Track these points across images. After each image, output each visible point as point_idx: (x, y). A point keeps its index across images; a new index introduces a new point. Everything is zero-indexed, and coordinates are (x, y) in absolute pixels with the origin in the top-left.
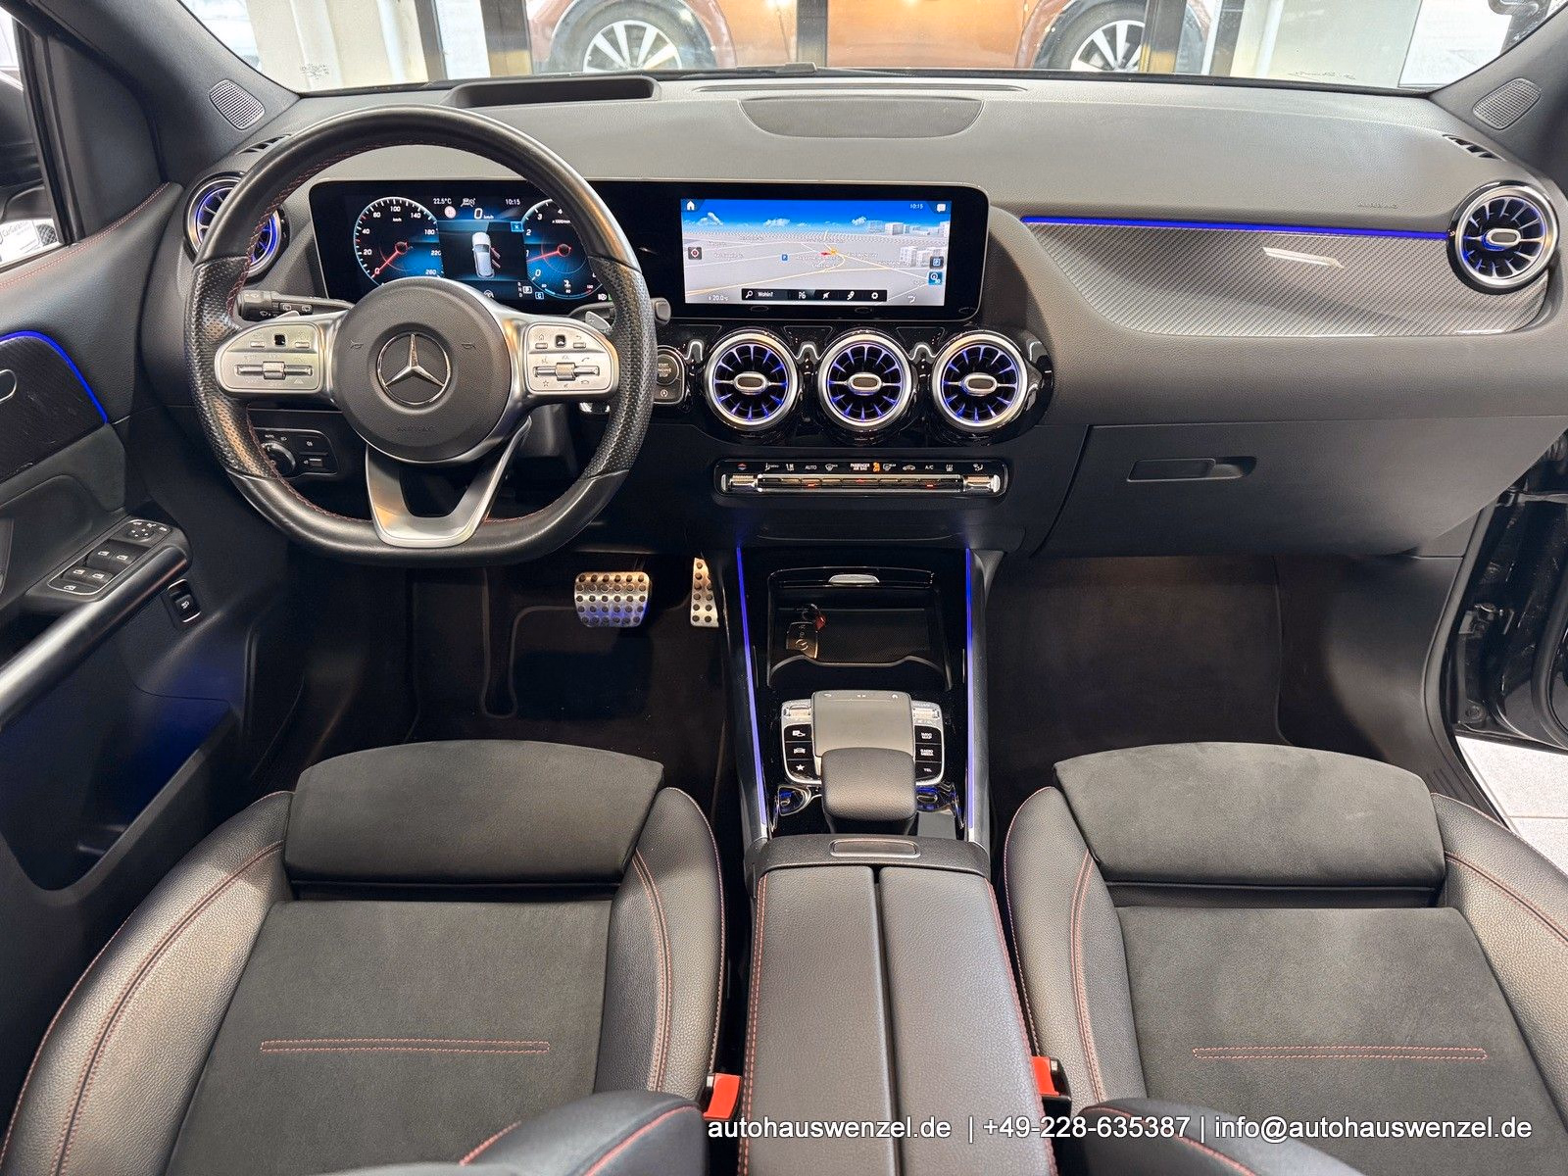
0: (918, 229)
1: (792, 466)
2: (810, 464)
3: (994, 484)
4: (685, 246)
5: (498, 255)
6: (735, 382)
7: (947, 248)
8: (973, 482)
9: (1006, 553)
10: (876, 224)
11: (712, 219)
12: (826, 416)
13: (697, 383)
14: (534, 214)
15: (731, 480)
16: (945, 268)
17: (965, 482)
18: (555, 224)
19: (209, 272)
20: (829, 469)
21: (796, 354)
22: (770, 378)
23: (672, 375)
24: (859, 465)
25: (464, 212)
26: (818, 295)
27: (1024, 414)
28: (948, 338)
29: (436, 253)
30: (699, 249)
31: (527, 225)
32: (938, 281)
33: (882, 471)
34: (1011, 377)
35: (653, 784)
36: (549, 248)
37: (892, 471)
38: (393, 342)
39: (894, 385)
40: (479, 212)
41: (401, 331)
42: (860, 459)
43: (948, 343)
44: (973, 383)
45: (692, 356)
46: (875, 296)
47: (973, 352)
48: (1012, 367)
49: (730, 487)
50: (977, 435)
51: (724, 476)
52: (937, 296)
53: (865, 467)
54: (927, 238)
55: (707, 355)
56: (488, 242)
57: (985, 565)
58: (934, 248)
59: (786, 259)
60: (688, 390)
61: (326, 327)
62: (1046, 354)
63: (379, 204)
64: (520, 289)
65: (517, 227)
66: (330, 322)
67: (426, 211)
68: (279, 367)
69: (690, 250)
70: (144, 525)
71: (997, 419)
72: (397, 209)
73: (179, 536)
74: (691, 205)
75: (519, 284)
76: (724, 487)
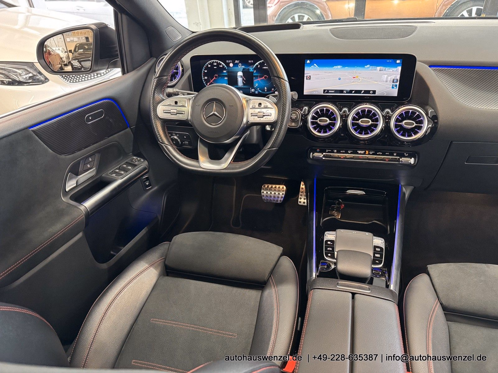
0: (389, 69)
1: (336, 151)
2: (342, 150)
3: (412, 161)
4: (305, 75)
5: (245, 79)
6: (318, 121)
7: (399, 76)
8: (403, 160)
9: (415, 187)
10: (374, 68)
11: (315, 66)
12: (350, 134)
13: (305, 121)
14: (257, 66)
15: (314, 155)
16: (398, 83)
17: (401, 160)
18: (263, 69)
19: (158, 81)
20: (349, 152)
21: (341, 111)
22: (330, 120)
23: (296, 118)
24: (360, 151)
25: (235, 65)
26: (351, 92)
27: (425, 136)
28: (398, 107)
29: (226, 78)
30: (310, 76)
31: (254, 69)
32: (395, 87)
33: (369, 154)
34: (421, 122)
35: (279, 254)
36: (261, 77)
37: (373, 154)
38: (209, 104)
39: (376, 123)
40: (240, 65)
41: (211, 101)
42: (361, 150)
43: (397, 109)
44: (406, 124)
45: (304, 112)
46: (371, 92)
47: (407, 113)
48: (422, 118)
49: (313, 157)
50: (407, 142)
51: (312, 153)
52: (395, 92)
53: (363, 152)
54: (393, 73)
55: (309, 111)
56: (242, 75)
57: (407, 191)
58: (394, 76)
59: (340, 79)
60: (301, 123)
61: (190, 99)
62: (435, 114)
63: (210, 62)
64: (251, 90)
65: (251, 70)
66: (191, 98)
67: (224, 65)
68: (175, 111)
69: (307, 76)
70: (137, 159)
71: (414, 137)
72: (215, 64)
73: (146, 162)
74: (308, 61)
75: (251, 88)
76: (311, 157)
